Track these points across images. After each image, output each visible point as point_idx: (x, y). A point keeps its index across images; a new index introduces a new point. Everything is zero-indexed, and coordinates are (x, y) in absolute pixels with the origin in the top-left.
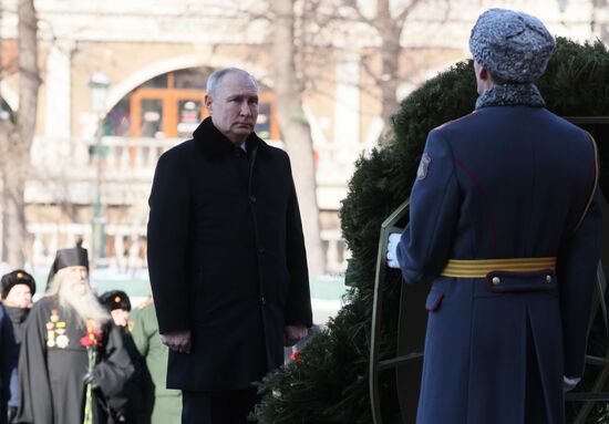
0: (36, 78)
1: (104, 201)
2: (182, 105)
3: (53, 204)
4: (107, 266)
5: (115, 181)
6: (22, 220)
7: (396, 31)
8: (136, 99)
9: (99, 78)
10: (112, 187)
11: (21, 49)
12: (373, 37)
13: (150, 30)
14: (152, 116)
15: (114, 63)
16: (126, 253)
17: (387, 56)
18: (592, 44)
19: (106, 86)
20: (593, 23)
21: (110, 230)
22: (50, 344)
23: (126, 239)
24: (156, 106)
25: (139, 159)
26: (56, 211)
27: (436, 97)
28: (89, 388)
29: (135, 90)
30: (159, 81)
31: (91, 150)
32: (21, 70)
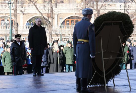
0: (53, 18)
1: (62, 34)
2: (72, 21)
3: (55, 34)
4: (62, 42)
5: (63, 31)
6: (51, 36)
7: (99, 11)
8: (66, 20)
9: (61, 18)
10: (63, 32)
11: (51, 14)
12: (96, 12)
13: (67, 12)
14: (68, 23)
15: (63, 16)
16: (65, 40)
17: (98, 14)
18: (119, 12)
19: (62, 19)
20: (125, 9)
21: (63, 37)
22: (53, 52)
23: (64, 38)
24: (68, 21)
25: (66, 28)
26: (55, 35)
27: (98, 19)
28: (58, 58)
29: (66, 19)
30: (69, 18)
31: (60, 27)
32: (51, 17)
